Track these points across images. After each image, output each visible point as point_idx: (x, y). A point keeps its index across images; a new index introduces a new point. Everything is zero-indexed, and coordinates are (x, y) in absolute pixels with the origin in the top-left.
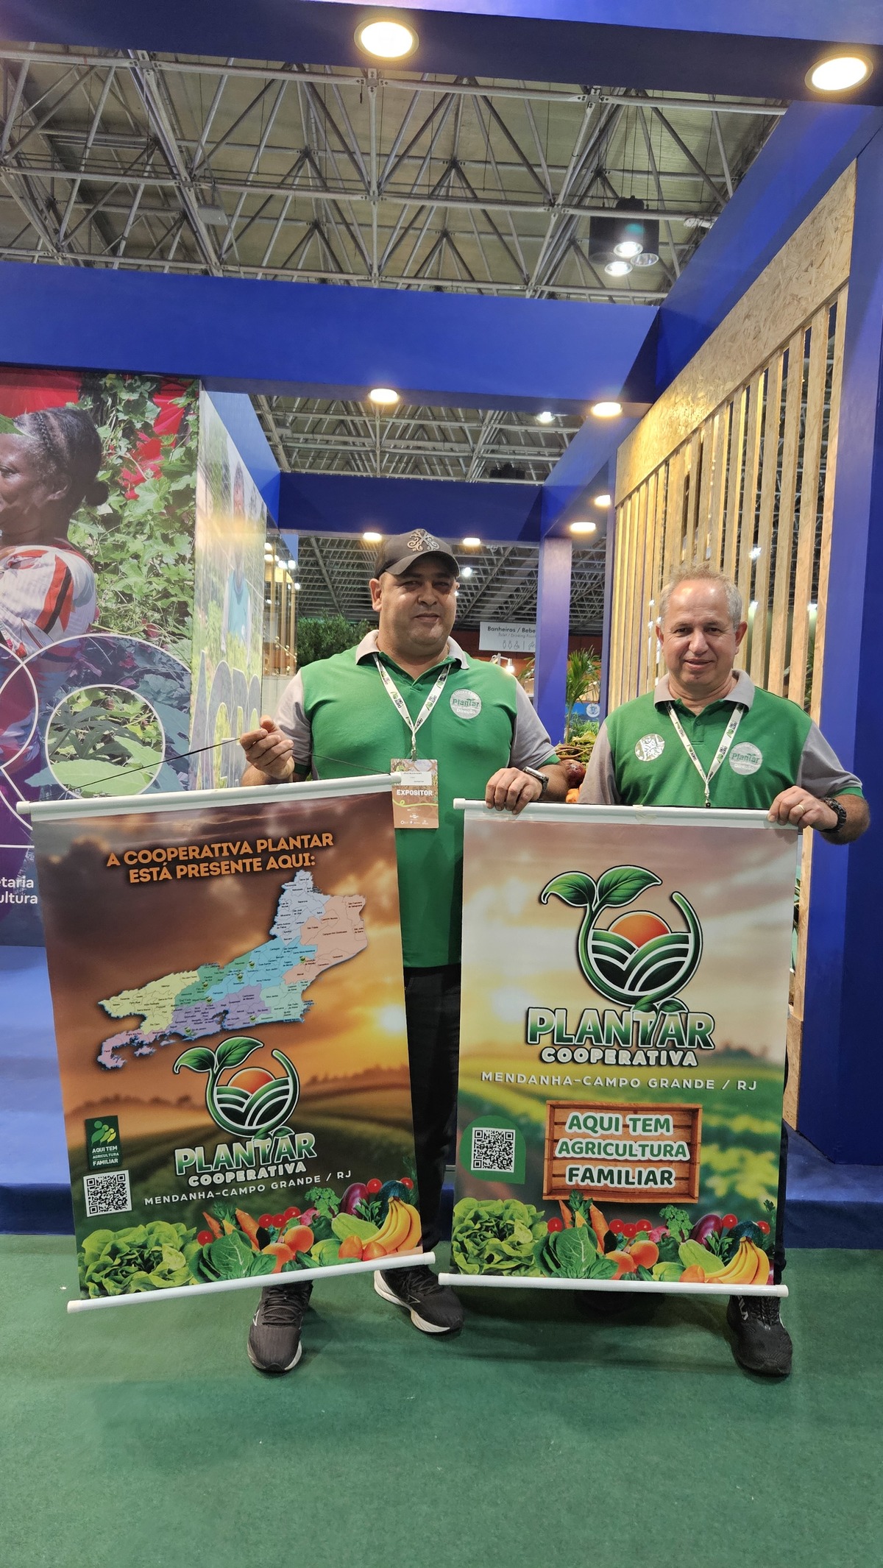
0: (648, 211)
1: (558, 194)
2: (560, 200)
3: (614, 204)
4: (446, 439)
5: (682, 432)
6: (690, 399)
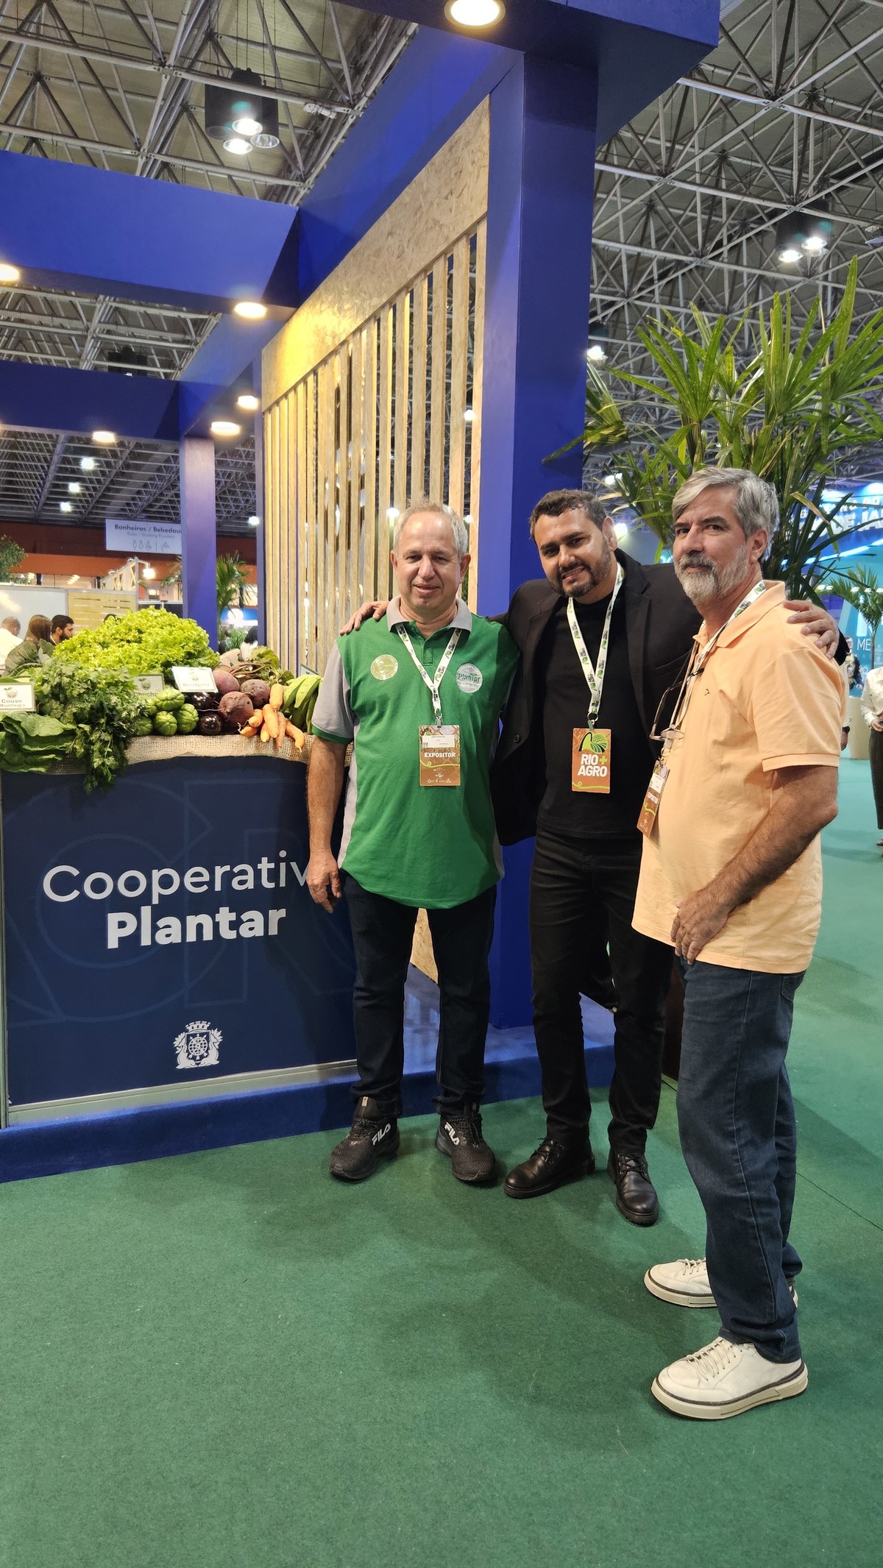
0: (266, 88)
1: (169, 54)
2: (171, 61)
3: (229, 74)
4: (54, 314)
5: (330, 343)
6: (336, 309)
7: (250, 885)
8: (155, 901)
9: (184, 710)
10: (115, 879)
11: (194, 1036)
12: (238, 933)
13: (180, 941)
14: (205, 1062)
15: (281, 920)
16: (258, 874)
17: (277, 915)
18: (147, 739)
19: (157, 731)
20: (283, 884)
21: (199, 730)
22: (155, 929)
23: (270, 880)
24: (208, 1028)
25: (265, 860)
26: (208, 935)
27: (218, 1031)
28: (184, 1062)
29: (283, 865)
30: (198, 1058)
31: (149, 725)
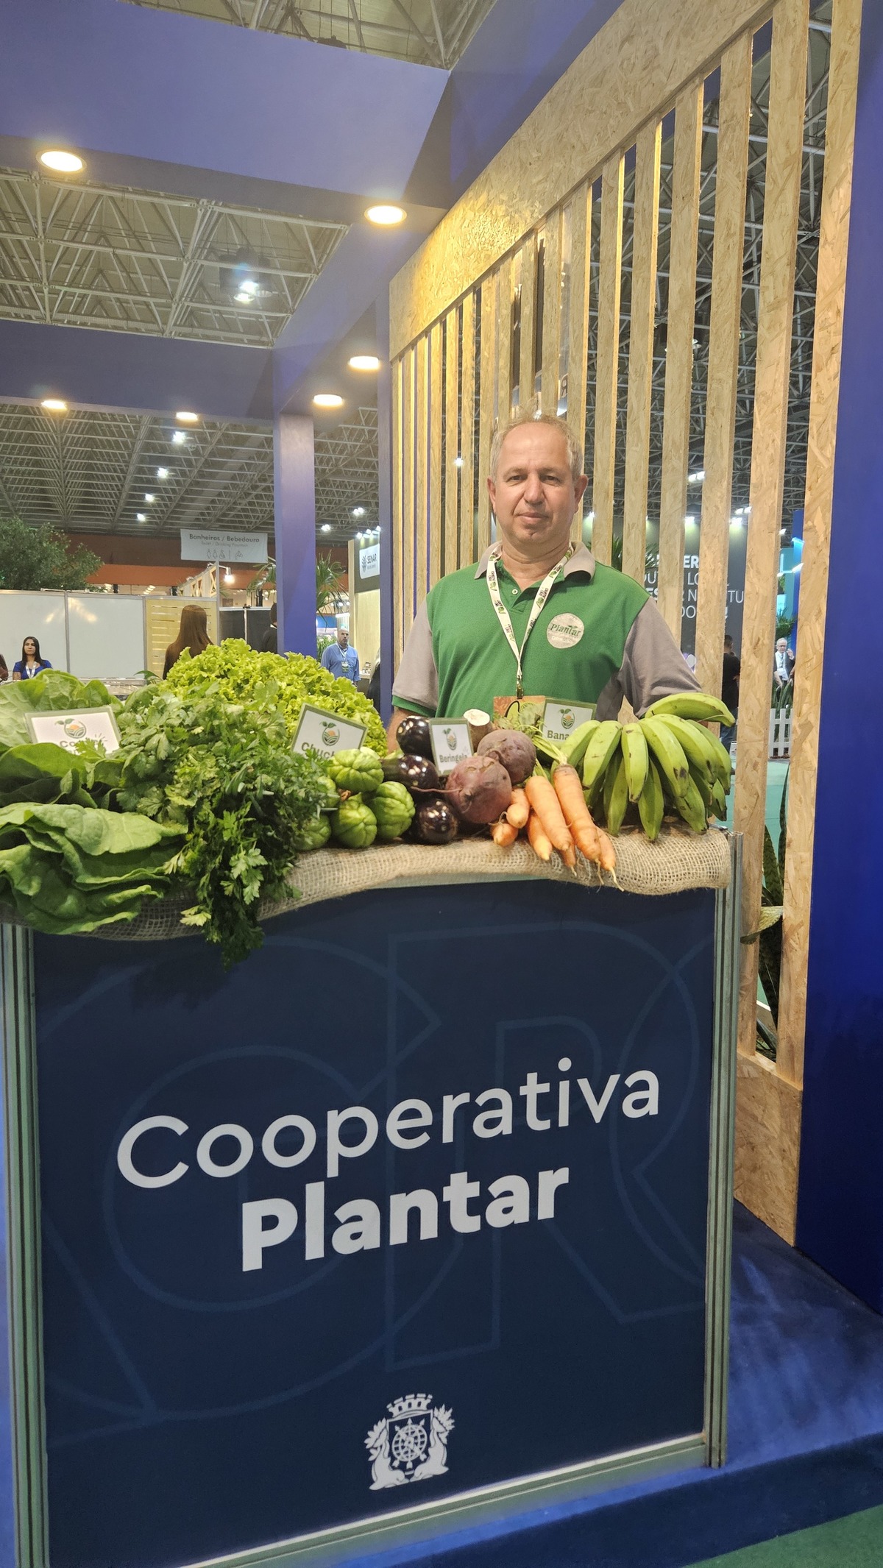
7: (506, 1127)
8: (333, 1170)
9: (392, 797)
10: (257, 1138)
11: (403, 1423)
12: (484, 1222)
13: (377, 1245)
14: (423, 1472)
15: (560, 1192)
16: (519, 1105)
17: (552, 1180)
18: (323, 857)
19: (340, 841)
20: (564, 1121)
21: (415, 834)
22: (331, 1224)
23: (541, 1116)
24: (430, 1407)
25: (532, 1077)
26: (429, 1230)
27: (447, 1409)
28: (384, 1476)
29: (564, 1087)
30: (409, 1465)
31: (325, 830)
